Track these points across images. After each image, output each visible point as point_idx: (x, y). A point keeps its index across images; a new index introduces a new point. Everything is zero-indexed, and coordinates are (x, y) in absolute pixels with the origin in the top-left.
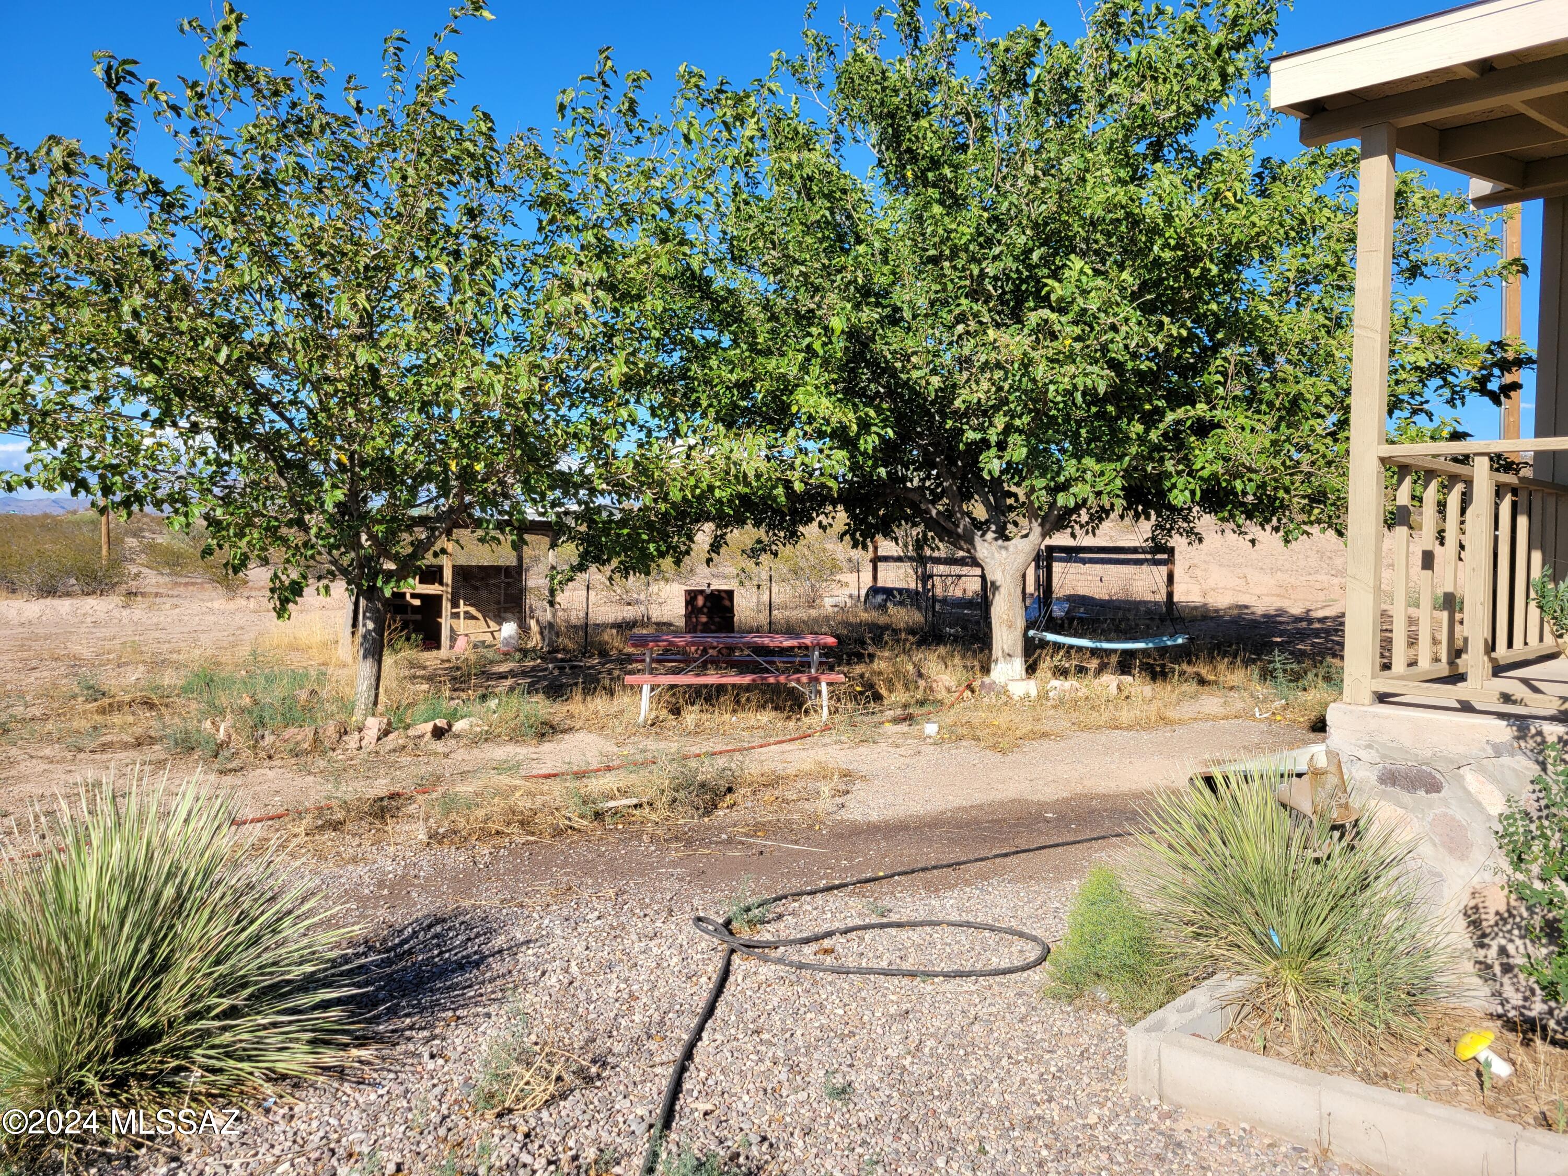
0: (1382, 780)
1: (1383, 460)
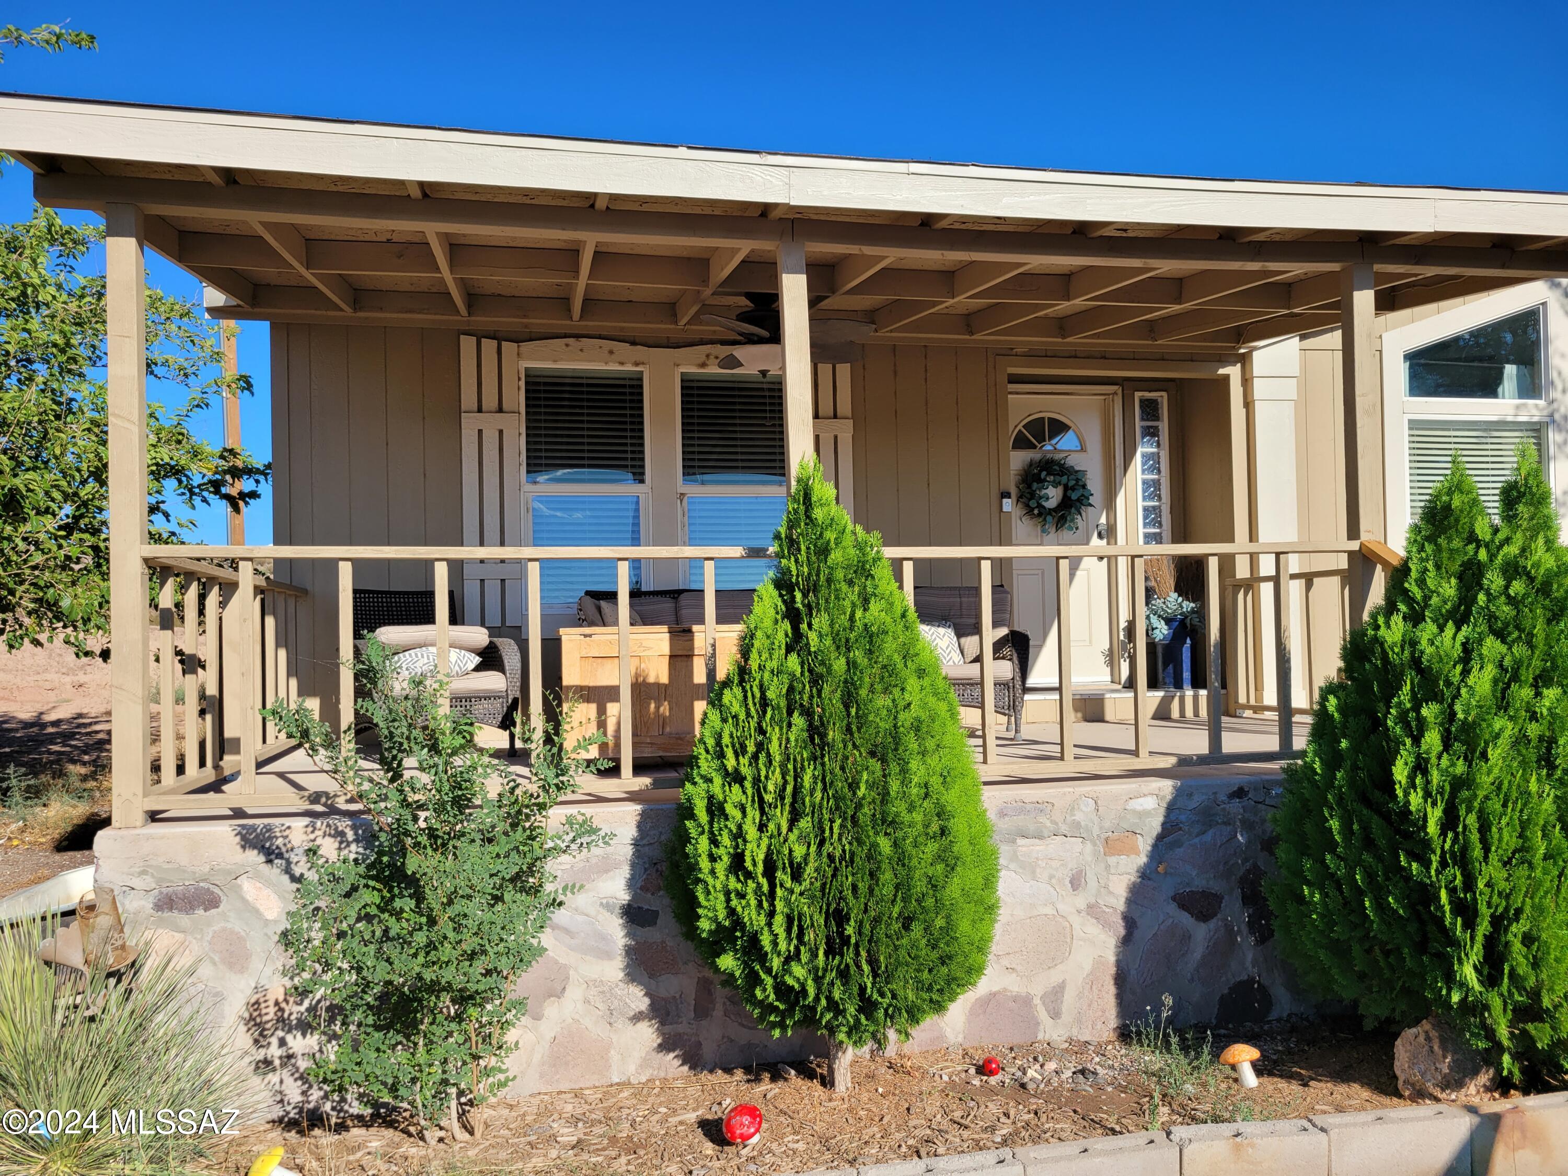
0: (158, 907)
1: (146, 560)
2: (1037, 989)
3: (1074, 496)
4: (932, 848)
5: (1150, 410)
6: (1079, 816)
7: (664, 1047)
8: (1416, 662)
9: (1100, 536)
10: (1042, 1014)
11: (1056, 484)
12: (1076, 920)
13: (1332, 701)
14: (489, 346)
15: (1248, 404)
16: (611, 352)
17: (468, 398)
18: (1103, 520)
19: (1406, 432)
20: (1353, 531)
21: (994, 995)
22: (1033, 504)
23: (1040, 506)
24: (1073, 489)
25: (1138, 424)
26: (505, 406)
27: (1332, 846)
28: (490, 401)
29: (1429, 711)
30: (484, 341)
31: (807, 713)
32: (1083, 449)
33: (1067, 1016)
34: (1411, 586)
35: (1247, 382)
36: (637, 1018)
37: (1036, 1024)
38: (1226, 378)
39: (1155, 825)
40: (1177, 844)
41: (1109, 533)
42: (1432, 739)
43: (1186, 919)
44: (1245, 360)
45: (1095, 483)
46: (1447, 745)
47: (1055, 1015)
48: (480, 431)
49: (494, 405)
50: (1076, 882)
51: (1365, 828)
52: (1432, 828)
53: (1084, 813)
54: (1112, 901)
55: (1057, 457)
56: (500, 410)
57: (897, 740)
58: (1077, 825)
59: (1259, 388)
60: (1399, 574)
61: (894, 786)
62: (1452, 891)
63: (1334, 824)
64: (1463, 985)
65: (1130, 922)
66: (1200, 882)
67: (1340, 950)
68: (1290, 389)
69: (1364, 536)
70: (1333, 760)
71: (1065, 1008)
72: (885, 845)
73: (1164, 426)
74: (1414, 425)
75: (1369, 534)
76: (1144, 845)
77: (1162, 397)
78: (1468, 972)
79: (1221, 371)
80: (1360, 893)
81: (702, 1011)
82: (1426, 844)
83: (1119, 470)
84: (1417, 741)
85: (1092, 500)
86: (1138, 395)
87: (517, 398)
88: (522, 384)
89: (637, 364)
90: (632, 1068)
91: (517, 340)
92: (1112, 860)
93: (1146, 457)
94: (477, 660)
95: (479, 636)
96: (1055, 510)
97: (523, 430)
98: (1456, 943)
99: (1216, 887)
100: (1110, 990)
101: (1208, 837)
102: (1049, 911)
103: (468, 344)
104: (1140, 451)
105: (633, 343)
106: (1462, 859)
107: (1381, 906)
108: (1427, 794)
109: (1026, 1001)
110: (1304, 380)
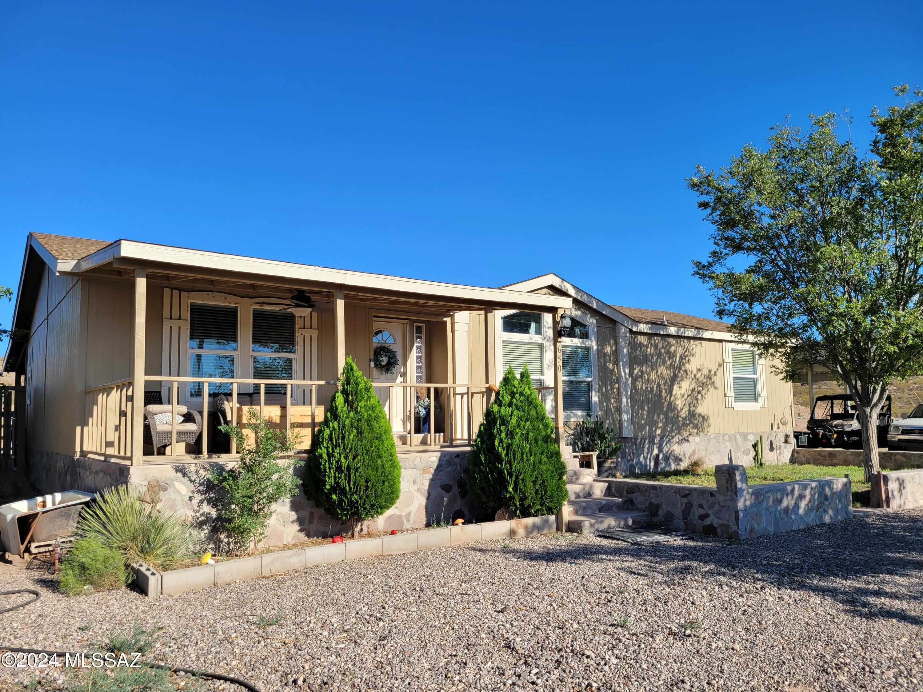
2: (404, 514)
3: (392, 361)
4: (390, 463)
5: (419, 330)
6: (416, 463)
7: (301, 531)
8: (500, 417)
9: (401, 376)
10: (405, 521)
11: (386, 356)
12: (414, 493)
13: (482, 427)
14: (176, 293)
15: (453, 331)
16: (226, 298)
17: (166, 313)
18: (402, 370)
19: (502, 344)
20: (487, 382)
21: (392, 515)
22: (378, 363)
23: (380, 364)
24: (392, 358)
25: (415, 335)
26: (182, 317)
27: (482, 464)
28: (175, 315)
29: (502, 428)
30: (174, 291)
31: (357, 428)
32: (395, 343)
33: (411, 521)
34: (500, 398)
35: (452, 324)
36: (293, 522)
37: (403, 524)
38: (446, 322)
39: (435, 465)
40: (441, 470)
41: (404, 375)
42: (503, 435)
43: (443, 492)
44: (452, 317)
45: (399, 356)
46: (507, 437)
47: (408, 521)
48: (171, 327)
49: (178, 316)
50: (415, 482)
51: (489, 458)
52: (503, 456)
53: (417, 462)
54: (424, 487)
55: (387, 345)
56: (180, 319)
57: (381, 435)
58: (415, 465)
59: (457, 326)
60: (498, 394)
61: (381, 447)
62: (507, 470)
63: (483, 458)
64: (510, 492)
65: (429, 493)
66: (447, 482)
67: (483, 490)
68: (466, 327)
69: (490, 383)
70: (482, 442)
71: (411, 519)
72: (379, 462)
73: (424, 336)
74: (504, 342)
75: (491, 382)
76: (433, 471)
77: (423, 326)
78: (510, 489)
79: (445, 319)
80: (488, 474)
81: (311, 522)
82: (502, 460)
83: (408, 352)
84: (500, 435)
85: (398, 362)
86: (415, 324)
87: (186, 314)
88: (189, 308)
89: (236, 304)
90: (290, 540)
91: (188, 291)
92: (424, 475)
93: (418, 347)
94: (183, 418)
95: (184, 409)
96: (385, 365)
97: (189, 327)
98: (507, 482)
99: (451, 483)
100: (424, 510)
101: (449, 469)
102: (408, 490)
103: (167, 291)
104: (415, 345)
105: (235, 295)
106: (509, 463)
107: (493, 476)
108: (503, 448)
109: (400, 517)
110: (470, 324)
